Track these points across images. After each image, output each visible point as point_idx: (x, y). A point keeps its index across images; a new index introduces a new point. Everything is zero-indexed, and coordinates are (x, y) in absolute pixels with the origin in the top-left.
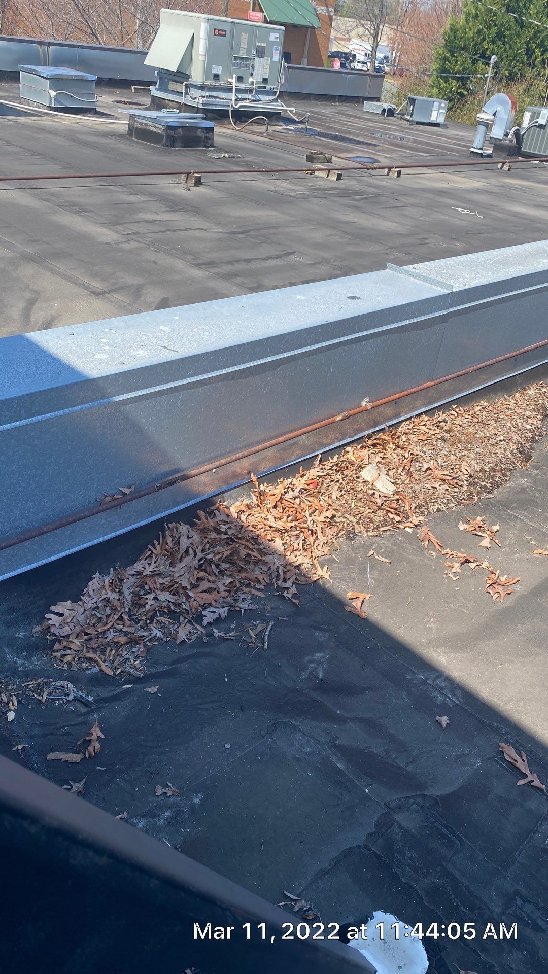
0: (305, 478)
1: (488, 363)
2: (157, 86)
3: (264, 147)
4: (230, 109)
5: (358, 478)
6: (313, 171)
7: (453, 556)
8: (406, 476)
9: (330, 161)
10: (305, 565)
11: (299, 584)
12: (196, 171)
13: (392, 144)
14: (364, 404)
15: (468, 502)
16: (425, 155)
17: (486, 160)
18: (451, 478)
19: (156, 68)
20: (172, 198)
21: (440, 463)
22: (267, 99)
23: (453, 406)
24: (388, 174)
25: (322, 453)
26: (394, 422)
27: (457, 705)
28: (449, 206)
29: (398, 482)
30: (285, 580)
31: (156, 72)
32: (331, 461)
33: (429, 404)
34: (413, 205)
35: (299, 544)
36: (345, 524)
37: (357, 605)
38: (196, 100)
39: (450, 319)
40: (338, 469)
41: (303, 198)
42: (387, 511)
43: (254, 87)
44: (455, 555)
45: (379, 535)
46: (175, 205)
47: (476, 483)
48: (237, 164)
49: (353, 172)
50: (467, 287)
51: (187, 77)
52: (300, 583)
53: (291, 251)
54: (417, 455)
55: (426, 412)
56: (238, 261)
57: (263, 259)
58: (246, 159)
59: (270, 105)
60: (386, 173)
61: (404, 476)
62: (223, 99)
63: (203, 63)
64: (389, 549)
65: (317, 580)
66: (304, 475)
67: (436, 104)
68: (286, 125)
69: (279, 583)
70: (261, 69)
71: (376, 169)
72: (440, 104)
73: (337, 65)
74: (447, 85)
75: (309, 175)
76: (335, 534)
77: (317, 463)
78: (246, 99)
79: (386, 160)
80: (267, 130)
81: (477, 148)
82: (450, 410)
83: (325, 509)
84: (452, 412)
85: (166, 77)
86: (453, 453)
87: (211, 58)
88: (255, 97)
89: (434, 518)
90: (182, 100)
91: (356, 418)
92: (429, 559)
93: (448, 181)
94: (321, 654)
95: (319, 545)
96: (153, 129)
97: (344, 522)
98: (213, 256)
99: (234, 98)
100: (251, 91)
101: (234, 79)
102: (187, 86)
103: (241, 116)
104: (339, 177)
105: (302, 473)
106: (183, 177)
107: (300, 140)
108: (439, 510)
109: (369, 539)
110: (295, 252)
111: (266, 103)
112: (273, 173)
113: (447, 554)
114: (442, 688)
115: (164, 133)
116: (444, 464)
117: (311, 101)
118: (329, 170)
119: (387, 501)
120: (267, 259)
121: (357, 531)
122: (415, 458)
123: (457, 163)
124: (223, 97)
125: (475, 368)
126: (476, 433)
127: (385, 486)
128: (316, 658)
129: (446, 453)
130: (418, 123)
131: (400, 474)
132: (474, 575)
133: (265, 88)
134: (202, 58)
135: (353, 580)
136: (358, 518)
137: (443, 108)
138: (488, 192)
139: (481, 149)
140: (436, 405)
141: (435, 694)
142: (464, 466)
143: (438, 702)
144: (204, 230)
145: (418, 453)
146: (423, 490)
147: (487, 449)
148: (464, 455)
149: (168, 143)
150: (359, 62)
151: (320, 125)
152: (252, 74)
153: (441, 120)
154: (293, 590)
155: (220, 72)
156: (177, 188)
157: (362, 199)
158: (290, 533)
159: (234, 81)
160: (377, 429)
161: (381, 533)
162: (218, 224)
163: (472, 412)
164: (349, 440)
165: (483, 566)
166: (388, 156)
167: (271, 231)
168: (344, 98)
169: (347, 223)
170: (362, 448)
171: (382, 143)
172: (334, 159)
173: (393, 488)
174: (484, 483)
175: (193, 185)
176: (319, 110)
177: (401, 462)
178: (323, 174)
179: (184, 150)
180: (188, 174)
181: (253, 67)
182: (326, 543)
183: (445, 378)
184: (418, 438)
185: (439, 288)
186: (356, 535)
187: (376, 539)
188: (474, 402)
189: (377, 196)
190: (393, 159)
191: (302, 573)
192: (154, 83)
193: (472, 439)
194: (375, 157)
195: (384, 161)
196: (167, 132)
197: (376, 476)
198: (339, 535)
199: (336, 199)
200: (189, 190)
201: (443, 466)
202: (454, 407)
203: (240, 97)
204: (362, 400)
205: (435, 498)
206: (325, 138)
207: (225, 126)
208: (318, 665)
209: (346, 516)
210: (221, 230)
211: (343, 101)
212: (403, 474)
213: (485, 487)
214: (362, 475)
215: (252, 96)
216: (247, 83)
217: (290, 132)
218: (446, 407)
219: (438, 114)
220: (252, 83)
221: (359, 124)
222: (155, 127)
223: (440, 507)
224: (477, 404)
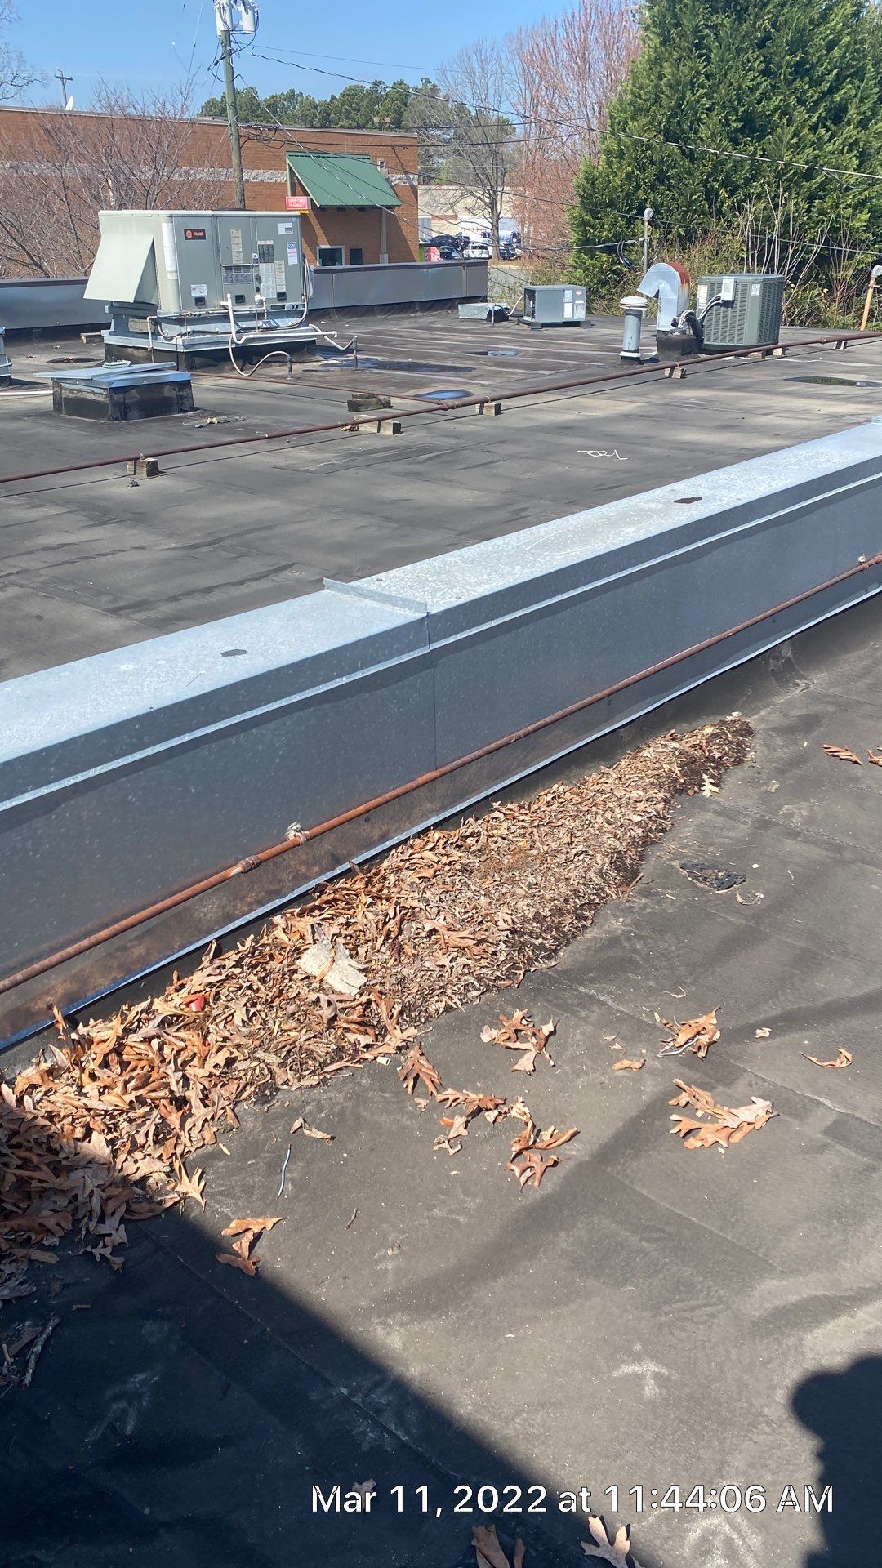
0: (184, 992)
1: (548, 720)
2: (112, 329)
3: (281, 398)
4: (230, 347)
5: (295, 971)
6: (355, 424)
7: (458, 1101)
8: (388, 953)
9: (388, 405)
10: (155, 1176)
11: (137, 1220)
12: (149, 453)
13: (497, 364)
14: (293, 833)
15: (507, 983)
16: (548, 372)
17: (646, 367)
18: (475, 942)
19: (106, 302)
20: (102, 503)
21: (458, 915)
22: (290, 324)
23: (494, 804)
24: (481, 413)
25: (217, 939)
26: (374, 852)
27: (403, 1445)
28: (572, 450)
29: (374, 965)
30: (102, 1219)
31: (107, 307)
32: (241, 948)
33: (444, 808)
34: (512, 457)
35: (147, 1135)
36: (257, 1071)
37: (241, 1248)
38: (173, 341)
39: (440, 661)
40: (253, 962)
41: (330, 471)
42: (344, 1028)
43: (264, 308)
44: (462, 1098)
45: (324, 1082)
46: (102, 513)
47: (524, 944)
48: (231, 432)
49: (425, 418)
50: (464, 600)
51: (154, 308)
52: (137, 1217)
53: (286, 563)
54: (414, 908)
55: (436, 826)
56: (188, 594)
57: (234, 584)
58: (248, 421)
59: (295, 332)
60: (478, 411)
61: (386, 954)
62: (217, 333)
63: (175, 283)
64: (337, 1109)
65: (175, 1203)
66: (183, 986)
67: (568, 293)
68: (327, 359)
69: (92, 1225)
70: (272, 280)
71: (458, 407)
72: (574, 291)
73: (435, 257)
74: (594, 261)
75: (348, 433)
76: (234, 1096)
77: (206, 960)
78: (254, 328)
79: (482, 391)
80: (290, 371)
81: (630, 351)
82: (493, 811)
83: (214, 1050)
84: (496, 814)
85: (125, 313)
86: (483, 893)
87: (187, 274)
88: (269, 323)
89: (438, 1027)
90: (149, 343)
91: (282, 862)
92: (412, 1116)
93: (579, 409)
94: (143, 1376)
95: (194, 1126)
96: (90, 396)
97: (254, 1069)
98: (148, 590)
99: (234, 329)
100: (260, 316)
101: (230, 300)
102: (156, 322)
103: (249, 355)
104: (397, 429)
105: (176, 983)
106: (129, 466)
107: (346, 378)
108: (448, 1008)
109: (302, 1094)
110: (294, 564)
111: (289, 330)
112: (287, 438)
113: (448, 1099)
114: (379, 1411)
115: (107, 400)
116: (466, 916)
117: (376, 315)
118: (380, 421)
119: (346, 1008)
120: (242, 583)
121: (279, 1081)
122: (410, 915)
123: (595, 378)
124: (217, 330)
125: (521, 733)
126: (532, 848)
127: (345, 979)
128: (130, 1386)
129: (470, 894)
130: (545, 325)
131: (378, 951)
132: (494, 1135)
133: (283, 307)
134: (172, 277)
135: (248, 1191)
136: (283, 1055)
137: (580, 297)
138: (643, 416)
139: (636, 351)
140: (459, 808)
141: (361, 1429)
142: (503, 915)
143: (365, 1447)
144: (144, 548)
145: (415, 903)
146: (420, 974)
147: (550, 874)
148: (506, 893)
149: (118, 415)
150: (475, 248)
151: (381, 351)
152: (258, 290)
153: (580, 315)
154: (120, 1236)
155: (205, 294)
156: (117, 485)
157: (430, 459)
158: (132, 1115)
159: (229, 303)
160: (338, 871)
161: (328, 1076)
162: (171, 535)
163: (534, 807)
164: (278, 902)
165: (514, 1113)
166: (487, 383)
167: (262, 534)
168: (428, 305)
169: (396, 502)
170: (300, 915)
171: (481, 364)
172: (393, 401)
173: (361, 979)
174: (540, 940)
175: (145, 476)
176: (388, 327)
177: (380, 927)
178: (371, 428)
179: (145, 422)
180: (136, 460)
181: (258, 279)
182: (213, 1118)
183: (460, 761)
184: (419, 875)
185: (408, 612)
186: (278, 1090)
187: (316, 1091)
188: (540, 789)
189: (455, 450)
190: (495, 386)
191: (148, 1193)
192: (107, 326)
193: (523, 859)
194: (466, 388)
195: (478, 392)
196: (111, 398)
197: (328, 964)
198: (242, 1098)
199: (386, 465)
200: (137, 485)
201: (463, 920)
202: (496, 805)
203: (244, 326)
204: (285, 829)
205: (441, 988)
206: (389, 369)
207: (226, 375)
208: (130, 1404)
209: (260, 1054)
210: (173, 545)
211: (428, 309)
212: (383, 949)
213: (542, 947)
214: (301, 965)
215: (264, 323)
216: (253, 303)
217: (332, 369)
218: (480, 808)
219: (573, 309)
220: (261, 303)
221: (448, 339)
222: (93, 392)
223: (450, 1003)
224: (546, 792)
